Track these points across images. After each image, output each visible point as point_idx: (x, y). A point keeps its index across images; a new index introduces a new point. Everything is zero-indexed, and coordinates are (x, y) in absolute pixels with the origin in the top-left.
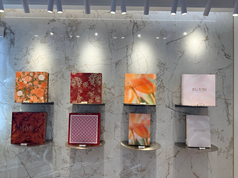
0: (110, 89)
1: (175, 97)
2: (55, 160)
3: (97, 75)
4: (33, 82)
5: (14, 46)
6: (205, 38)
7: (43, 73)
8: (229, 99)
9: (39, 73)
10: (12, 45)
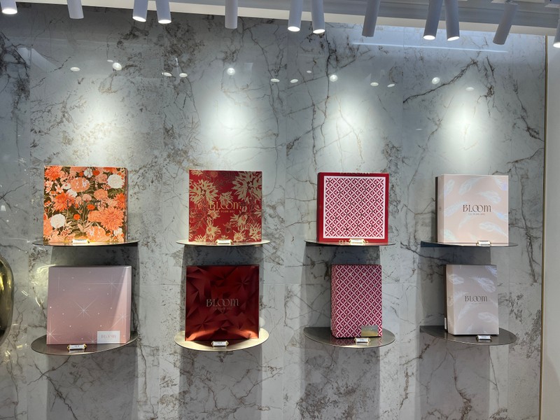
0: (274, 208)
1: (422, 225)
2: (144, 379)
3: (252, 177)
4: (93, 193)
5: (27, 97)
6: (487, 91)
7: (118, 170)
8: (534, 227)
9: (109, 172)
10: (23, 95)
